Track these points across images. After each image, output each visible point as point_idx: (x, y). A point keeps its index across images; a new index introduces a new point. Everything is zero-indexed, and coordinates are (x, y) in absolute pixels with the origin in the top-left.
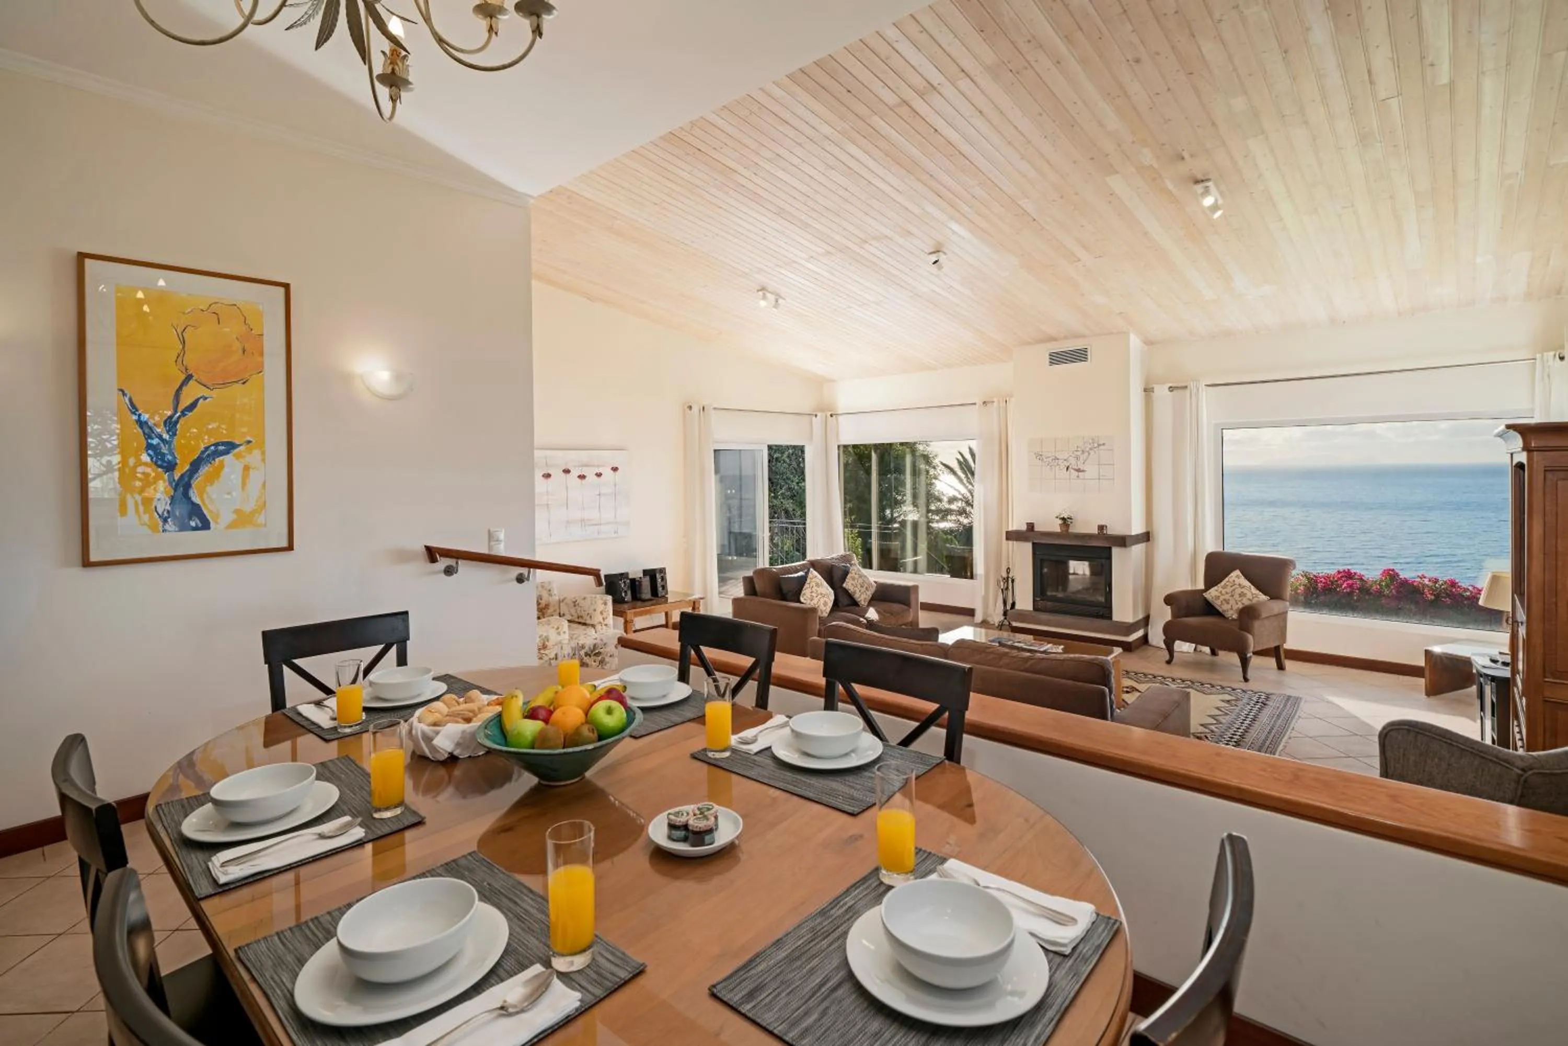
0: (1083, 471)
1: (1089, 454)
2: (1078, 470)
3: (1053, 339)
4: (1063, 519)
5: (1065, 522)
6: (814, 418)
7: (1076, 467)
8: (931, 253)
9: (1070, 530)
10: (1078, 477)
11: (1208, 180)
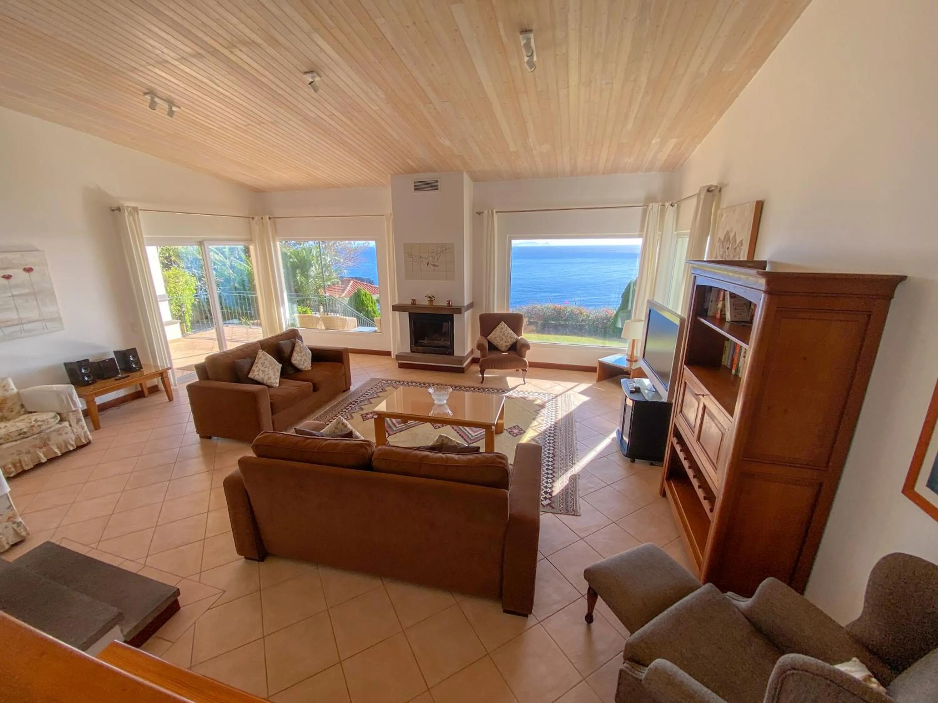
0: (437, 266)
1: (440, 255)
2: (434, 266)
3: (416, 171)
4: (430, 297)
5: (431, 299)
6: (251, 219)
7: (433, 264)
8: (306, 73)
9: (434, 304)
10: (434, 270)
11: (531, 31)
